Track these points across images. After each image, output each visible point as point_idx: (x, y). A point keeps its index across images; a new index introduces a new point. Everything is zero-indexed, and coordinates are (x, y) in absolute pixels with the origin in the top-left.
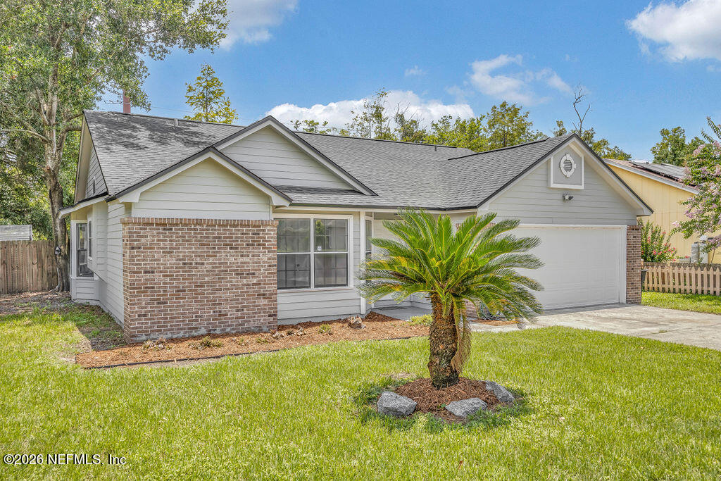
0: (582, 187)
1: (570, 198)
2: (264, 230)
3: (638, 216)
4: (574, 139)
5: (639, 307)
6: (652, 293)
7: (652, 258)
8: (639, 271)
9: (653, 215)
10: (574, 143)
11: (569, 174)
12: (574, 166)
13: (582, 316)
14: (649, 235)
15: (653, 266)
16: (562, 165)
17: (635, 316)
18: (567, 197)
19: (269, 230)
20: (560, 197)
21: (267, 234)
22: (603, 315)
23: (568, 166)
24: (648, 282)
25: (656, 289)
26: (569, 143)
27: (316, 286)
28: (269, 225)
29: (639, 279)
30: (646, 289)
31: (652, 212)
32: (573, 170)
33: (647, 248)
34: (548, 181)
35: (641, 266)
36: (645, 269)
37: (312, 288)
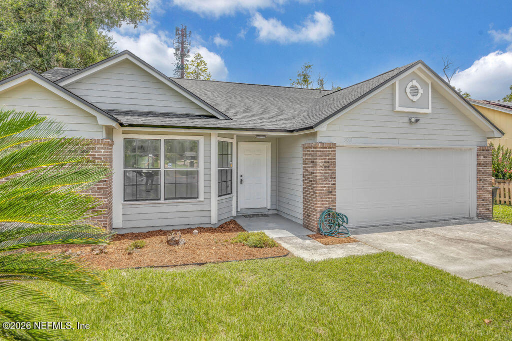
0: (429, 111)
1: (417, 121)
2: (93, 148)
3: (488, 138)
4: (420, 65)
5: (490, 224)
6: (503, 206)
7: (504, 175)
8: (490, 189)
9: (503, 138)
10: (420, 69)
11: (415, 99)
12: (421, 91)
13: (425, 234)
14: (501, 156)
15: (504, 183)
16: (408, 90)
17: (485, 238)
18: (413, 120)
19: (99, 148)
20: (407, 119)
21: (97, 152)
22: (449, 235)
23: (415, 91)
24: (500, 197)
25: (507, 203)
26: (414, 69)
27: (165, 199)
28: (98, 143)
29: (490, 196)
30: (498, 202)
31: (503, 134)
32: (419, 95)
33: (498, 167)
34: (393, 105)
35: (493, 183)
36: (497, 186)
37: (162, 200)
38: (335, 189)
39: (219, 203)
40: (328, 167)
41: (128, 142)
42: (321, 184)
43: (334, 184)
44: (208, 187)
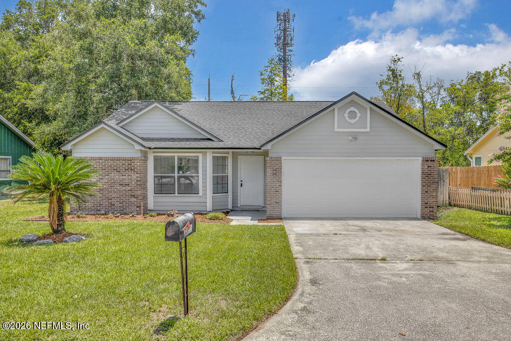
0: (367, 130)
1: (356, 138)
3: (436, 150)
4: (354, 96)
8: (434, 194)
11: (353, 121)
12: (359, 115)
16: (346, 115)
18: (350, 138)
19: (136, 162)
20: (346, 138)
21: (135, 164)
23: (353, 115)
26: (349, 98)
27: (178, 193)
28: (136, 160)
31: (445, 146)
32: (357, 118)
37: (176, 194)
38: (281, 189)
39: (213, 198)
40: (276, 174)
41: (156, 159)
42: (270, 186)
43: (280, 186)
44: (205, 187)
